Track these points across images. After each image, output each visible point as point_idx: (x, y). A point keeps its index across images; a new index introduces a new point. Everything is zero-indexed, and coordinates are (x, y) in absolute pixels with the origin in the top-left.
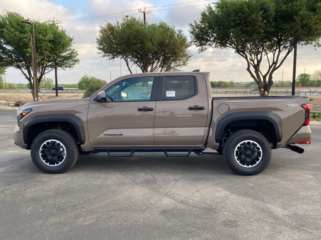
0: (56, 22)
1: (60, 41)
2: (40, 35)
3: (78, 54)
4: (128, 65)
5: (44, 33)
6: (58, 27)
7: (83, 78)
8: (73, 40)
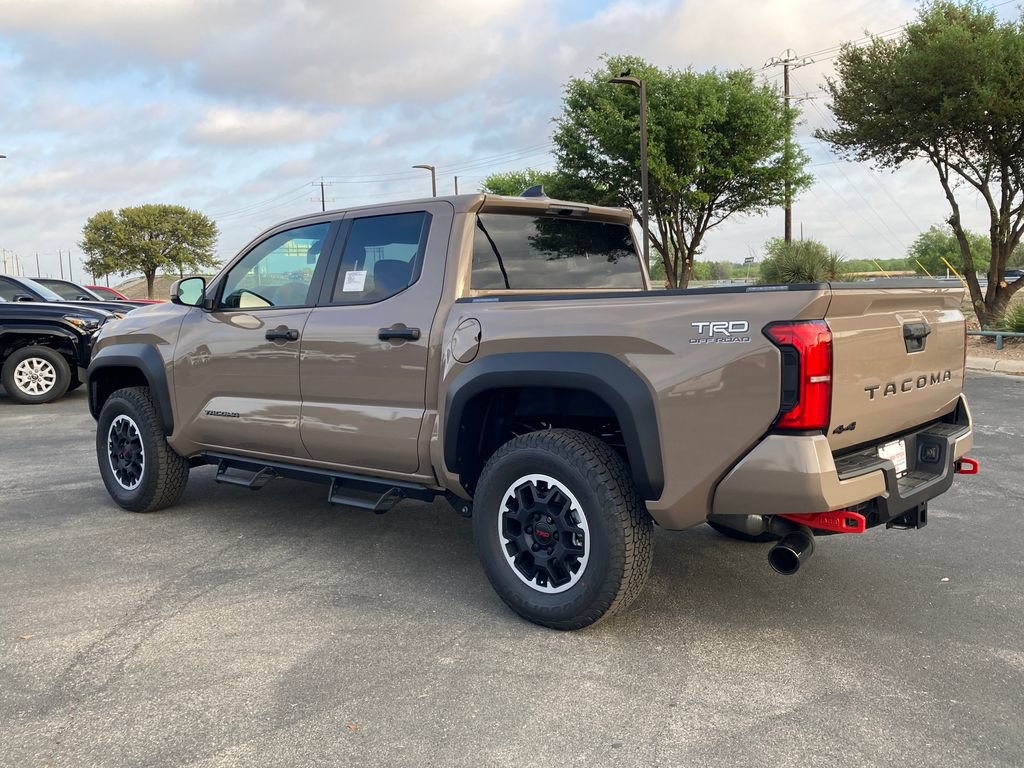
0: (795, 62)
1: (749, 122)
2: (681, 112)
3: (807, 160)
4: (944, 181)
5: (694, 106)
6: (751, 80)
7: (926, 236)
8: (797, 115)
